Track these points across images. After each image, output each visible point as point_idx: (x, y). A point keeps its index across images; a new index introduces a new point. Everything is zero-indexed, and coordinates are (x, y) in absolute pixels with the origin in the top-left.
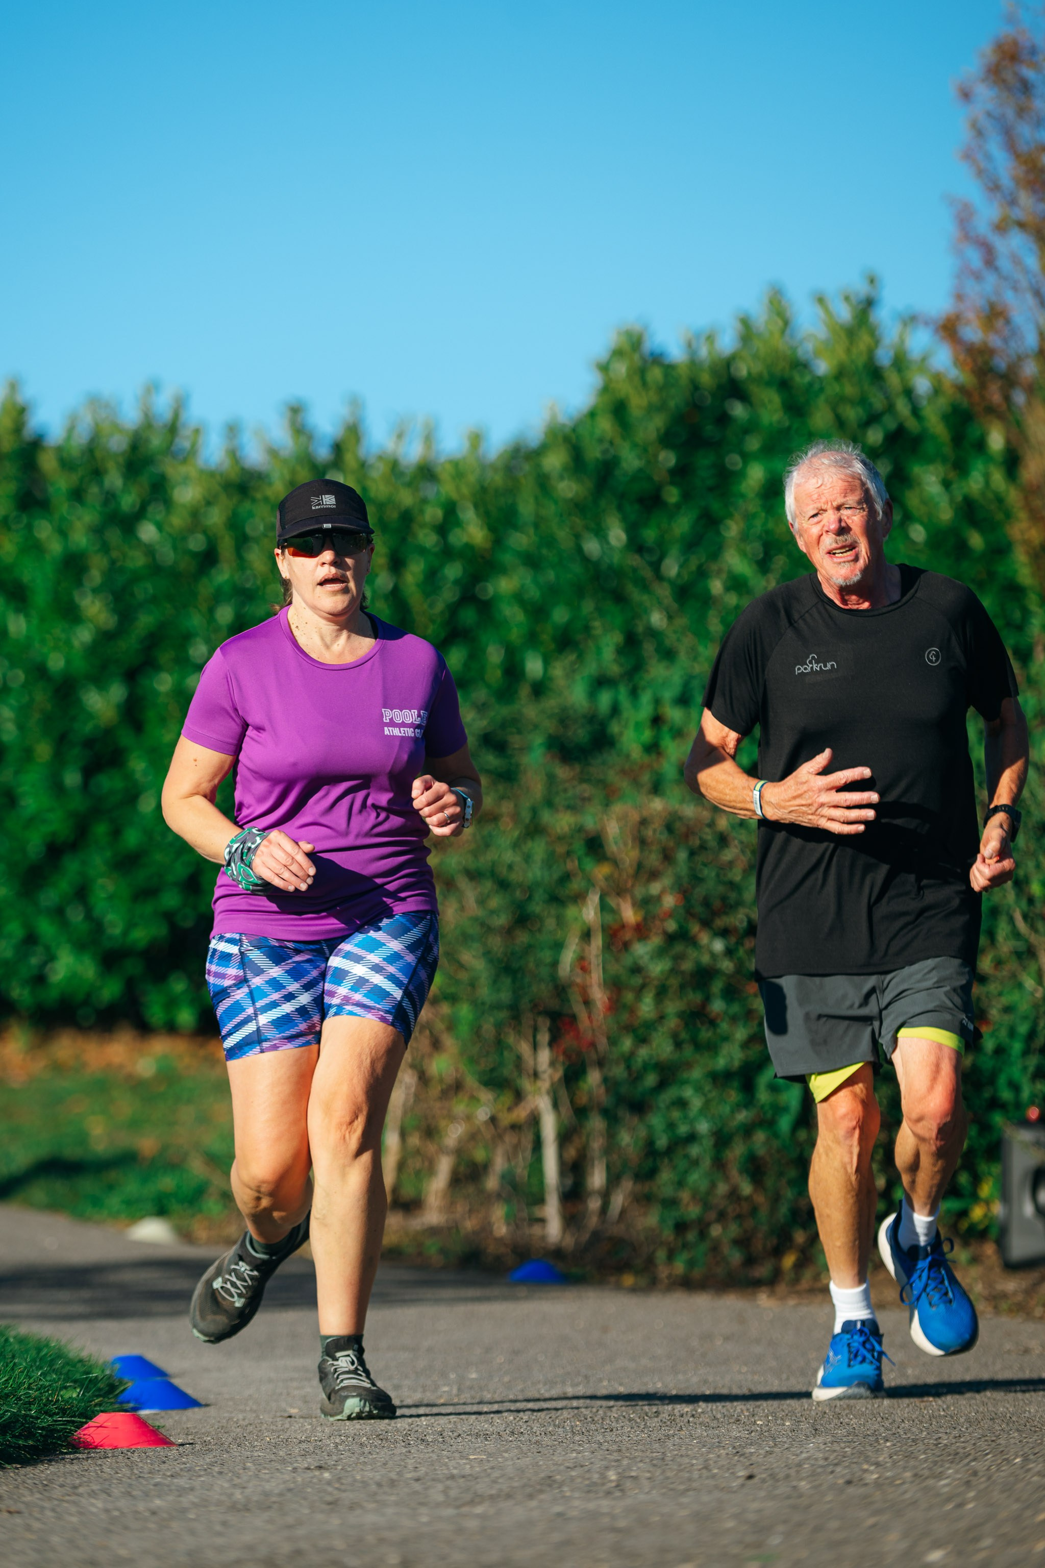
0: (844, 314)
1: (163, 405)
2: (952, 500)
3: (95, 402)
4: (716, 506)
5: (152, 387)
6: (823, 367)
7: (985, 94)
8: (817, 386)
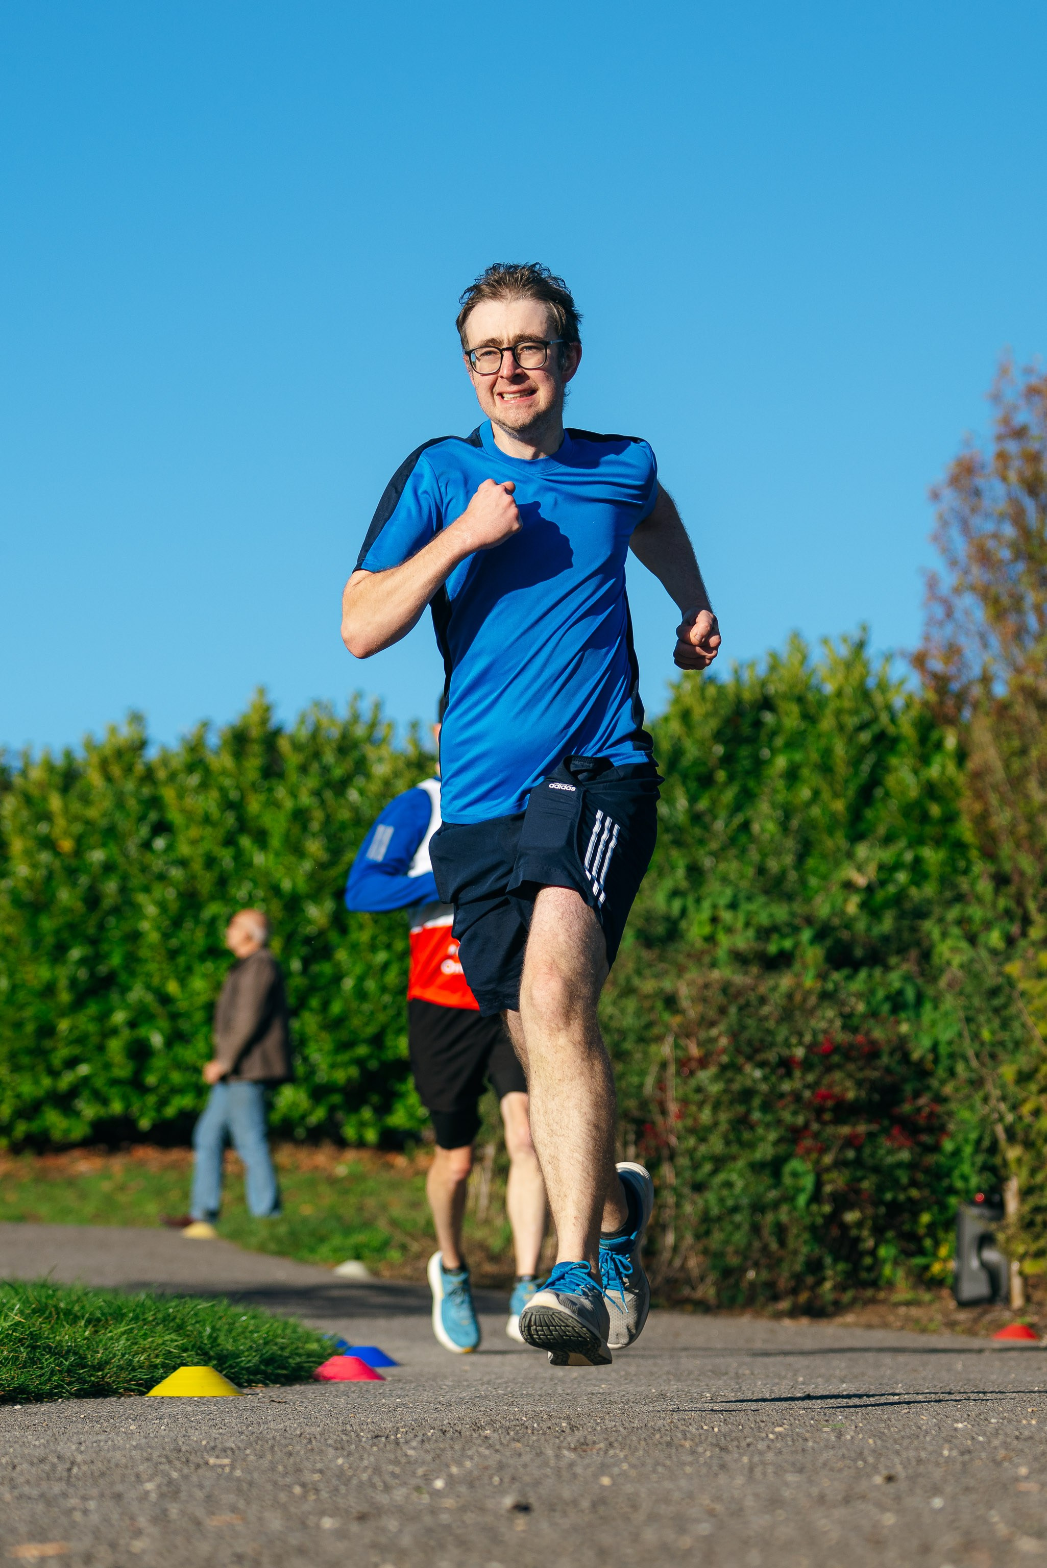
0: (844, 651)
1: (366, 707)
2: (919, 782)
3: (318, 704)
4: (751, 784)
5: (359, 695)
6: (829, 688)
7: (949, 497)
8: (822, 703)
